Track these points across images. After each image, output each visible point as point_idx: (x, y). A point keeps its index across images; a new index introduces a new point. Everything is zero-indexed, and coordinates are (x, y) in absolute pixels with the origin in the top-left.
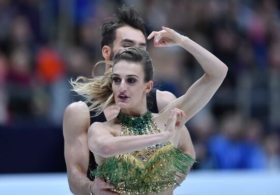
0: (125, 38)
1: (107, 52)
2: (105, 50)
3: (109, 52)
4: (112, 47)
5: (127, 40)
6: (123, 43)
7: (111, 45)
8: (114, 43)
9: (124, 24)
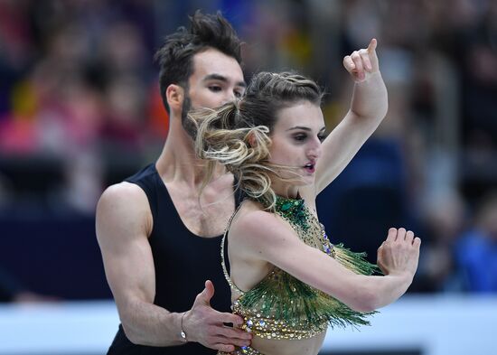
0: (211, 73)
1: (175, 95)
2: (172, 93)
3: (180, 97)
4: (186, 88)
5: (214, 77)
6: (208, 82)
7: (184, 84)
8: (191, 80)
9: (207, 47)
